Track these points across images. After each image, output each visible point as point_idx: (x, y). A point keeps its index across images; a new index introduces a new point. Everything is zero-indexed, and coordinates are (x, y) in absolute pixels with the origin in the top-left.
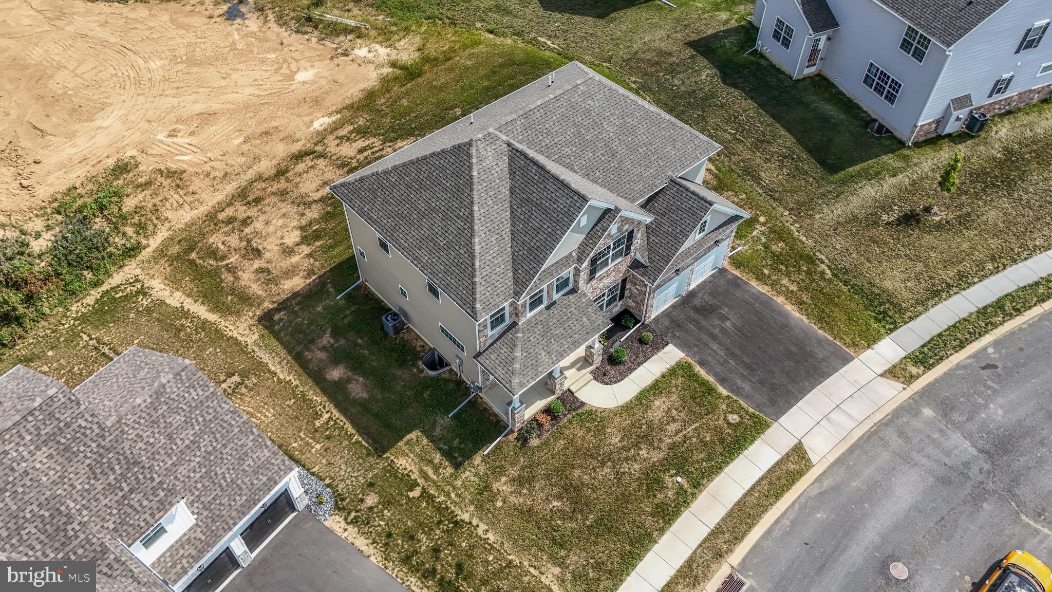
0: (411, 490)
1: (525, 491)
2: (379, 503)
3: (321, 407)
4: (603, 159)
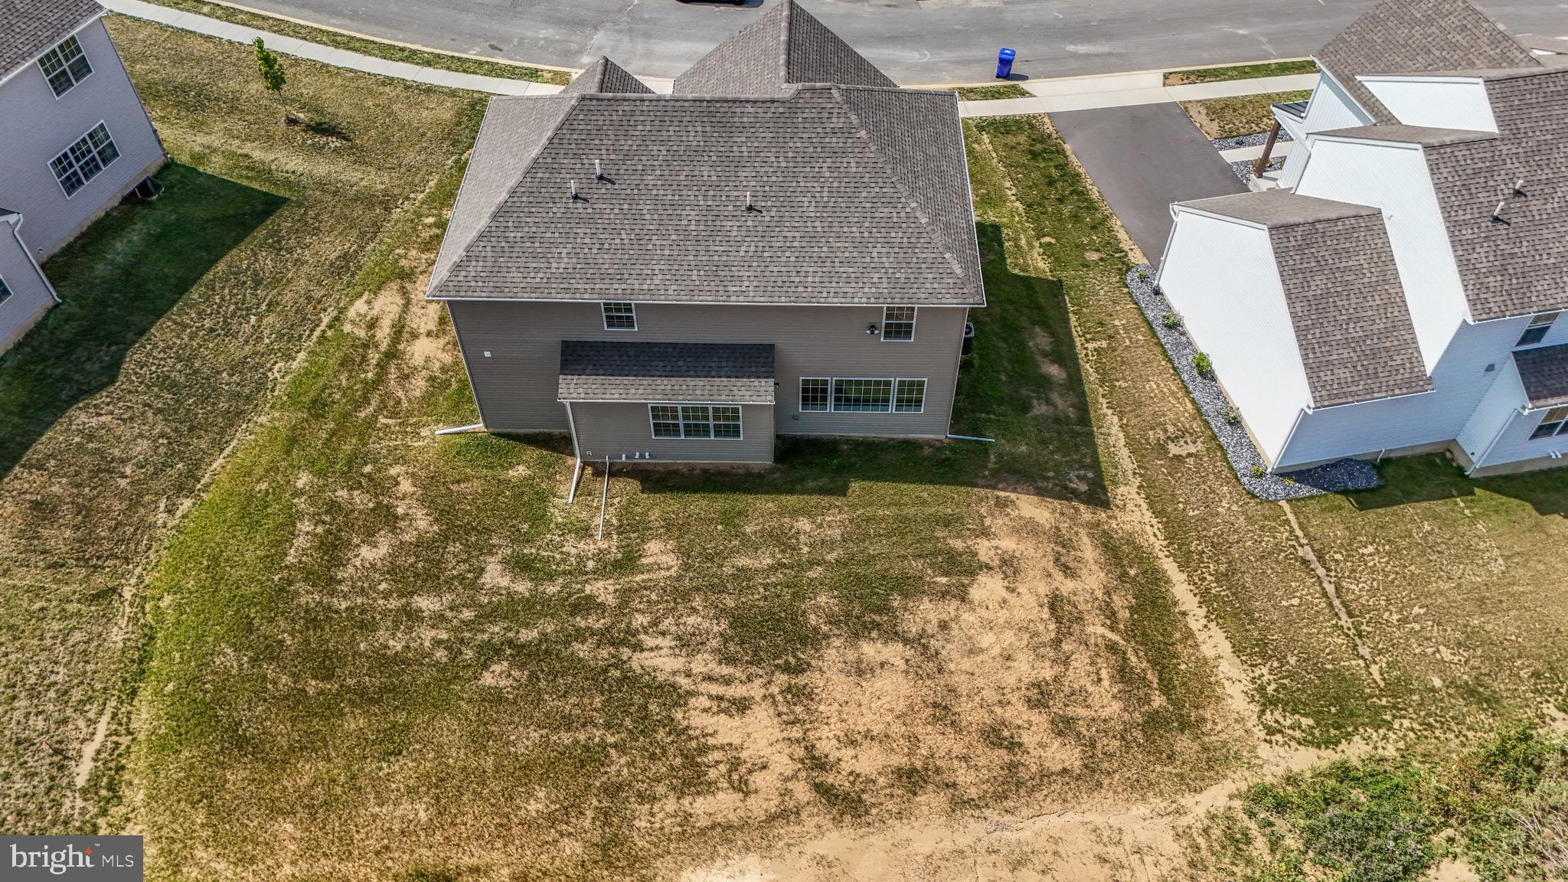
2: (1087, 250)
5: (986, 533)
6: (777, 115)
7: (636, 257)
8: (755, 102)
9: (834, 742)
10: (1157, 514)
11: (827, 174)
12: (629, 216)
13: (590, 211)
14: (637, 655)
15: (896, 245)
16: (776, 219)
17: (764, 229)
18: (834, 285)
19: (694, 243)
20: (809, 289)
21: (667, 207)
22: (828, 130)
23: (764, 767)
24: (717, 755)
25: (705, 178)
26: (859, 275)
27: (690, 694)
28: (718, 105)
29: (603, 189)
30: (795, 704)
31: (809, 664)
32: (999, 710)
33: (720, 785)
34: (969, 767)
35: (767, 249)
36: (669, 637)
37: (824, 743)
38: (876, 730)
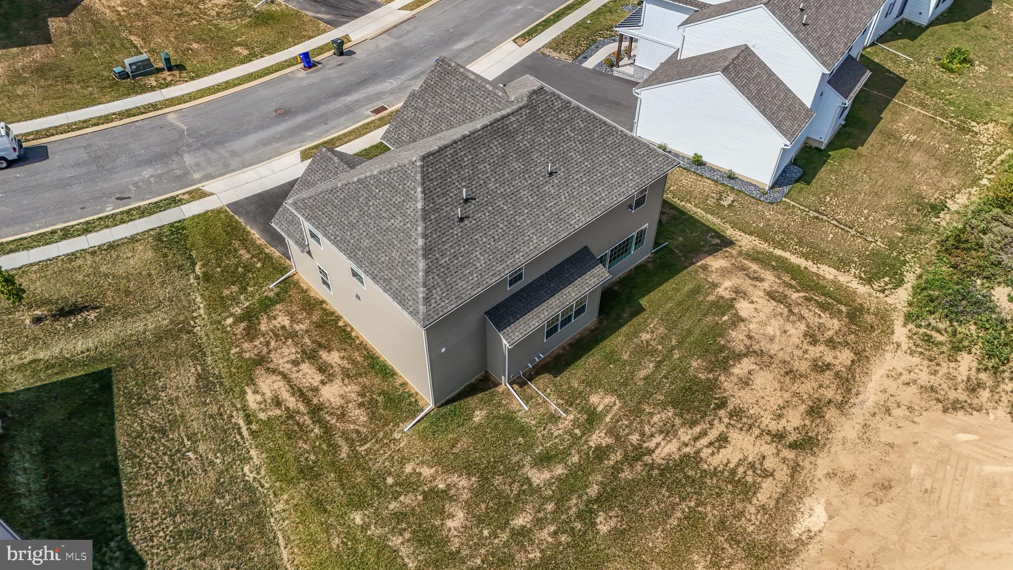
5: (715, 286)
6: (528, 115)
7: (515, 234)
8: (513, 113)
9: (773, 422)
10: (751, 234)
11: (573, 135)
12: (496, 213)
13: (474, 222)
14: (654, 456)
15: (627, 154)
16: (566, 172)
17: (565, 180)
18: (615, 191)
19: (538, 208)
20: (607, 200)
21: (511, 196)
22: (557, 111)
23: (764, 458)
24: (741, 470)
25: (519, 169)
26: (622, 179)
27: (698, 452)
28: (496, 125)
29: (472, 205)
30: (741, 419)
31: (724, 397)
32: (807, 356)
33: (758, 481)
34: (826, 388)
35: (573, 190)
36: (656, 435)
37: (770, 425)
38: (781, 402)
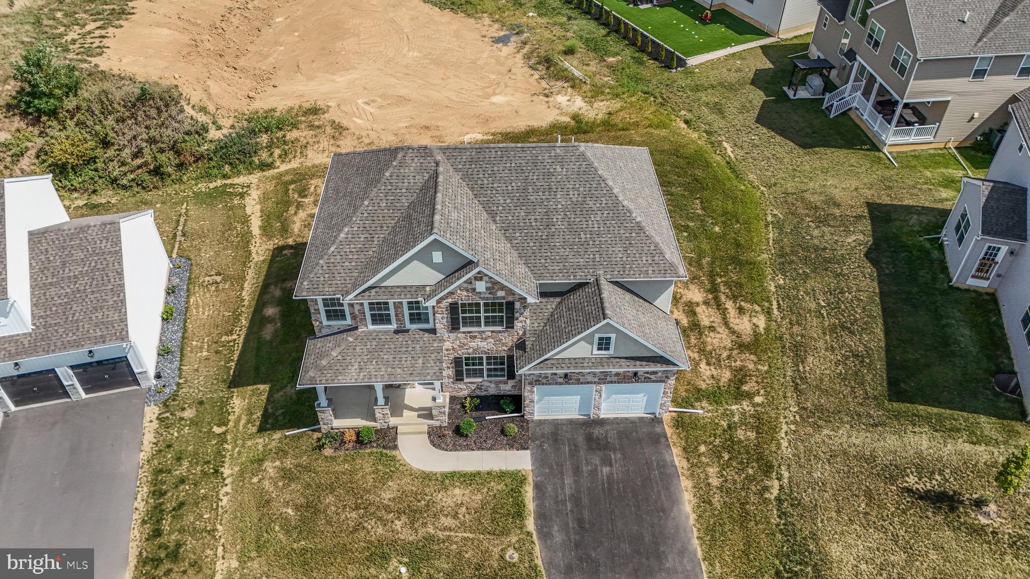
0: (219, 426)
1: (280, 484)
2: (191, 419)
3: (239, 329)
4: (534, 224)
